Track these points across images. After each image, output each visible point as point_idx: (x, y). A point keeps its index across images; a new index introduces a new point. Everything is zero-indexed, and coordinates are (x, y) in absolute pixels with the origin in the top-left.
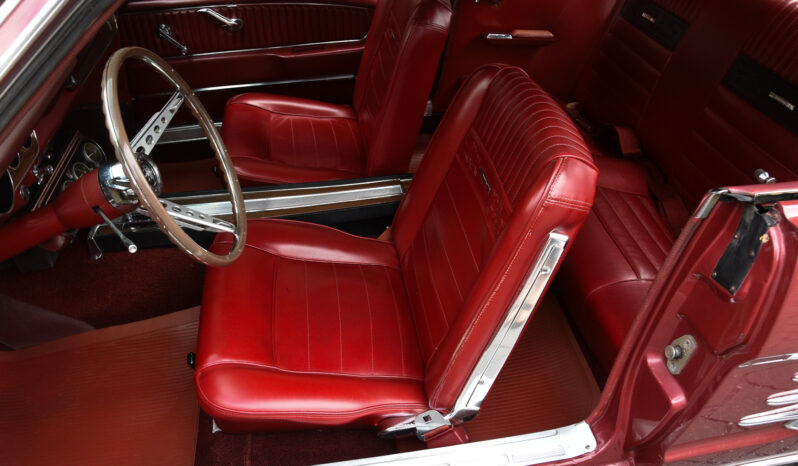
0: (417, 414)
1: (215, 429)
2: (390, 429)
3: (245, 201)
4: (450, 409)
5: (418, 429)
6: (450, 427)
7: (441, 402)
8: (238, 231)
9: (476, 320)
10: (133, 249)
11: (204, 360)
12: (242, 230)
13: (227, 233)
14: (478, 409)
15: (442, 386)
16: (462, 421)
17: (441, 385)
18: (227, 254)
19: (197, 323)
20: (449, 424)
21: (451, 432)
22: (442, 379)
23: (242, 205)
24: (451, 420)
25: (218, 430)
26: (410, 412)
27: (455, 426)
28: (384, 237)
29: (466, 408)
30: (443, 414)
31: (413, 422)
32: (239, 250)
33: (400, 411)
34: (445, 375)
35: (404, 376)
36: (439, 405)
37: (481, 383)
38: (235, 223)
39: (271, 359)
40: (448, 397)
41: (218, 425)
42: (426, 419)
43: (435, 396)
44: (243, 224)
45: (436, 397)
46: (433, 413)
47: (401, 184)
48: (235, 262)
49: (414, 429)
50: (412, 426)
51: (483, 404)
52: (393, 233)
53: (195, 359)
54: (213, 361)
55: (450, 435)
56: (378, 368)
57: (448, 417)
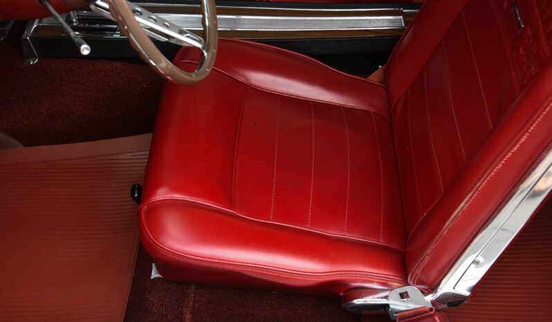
0: (391, 289)
1: (155, 274)
2: (357, 302)
3: (218, 16)
4: (433, 288)
5: (391, 306)
6: (431, 309)
7: (423, 278)
8: (207, 47)
9: (481, 185)
10: (85, 50)
11: (152, 192)
12: (212, 46)
13: (194, 48)
14: (468, 294)
15: (427, 259)
16: (446, 306)
17: (427, 257)
18: (192, 71)
19: (148, 152)
20: (430, 306)
21: (432, 316)
22: (429, 251)
23: (214, 20)
24: (433, 302)
25: (158, 275)
26: (384, 284)
27: (437, 310)
28: (375, 77)
29: (453, 291)
30: (425, 293)
31: (386, 297)
32: (206, 69)
33: (373, 282)
34: (433, 246)
35: (381, 242)
36: (420, 282)
37: (475, 262)
38: (204, 37)
39: (230, 203)
40: (433, 274)
41: (159, 270)
42: (403, 296)
43: (417, 270)
44: (213, 40)
45: (418, 272)
46: (413, 290)
47: (405, 15)
48: (202, 81)
49: (387, 306)
50: (385, 301)
51: (474, 290)
52: (386, 73)
53: (141, 192)
54: (162, 195)
55: (430, 320)
56: (352, 228)
57: (430, 298)
